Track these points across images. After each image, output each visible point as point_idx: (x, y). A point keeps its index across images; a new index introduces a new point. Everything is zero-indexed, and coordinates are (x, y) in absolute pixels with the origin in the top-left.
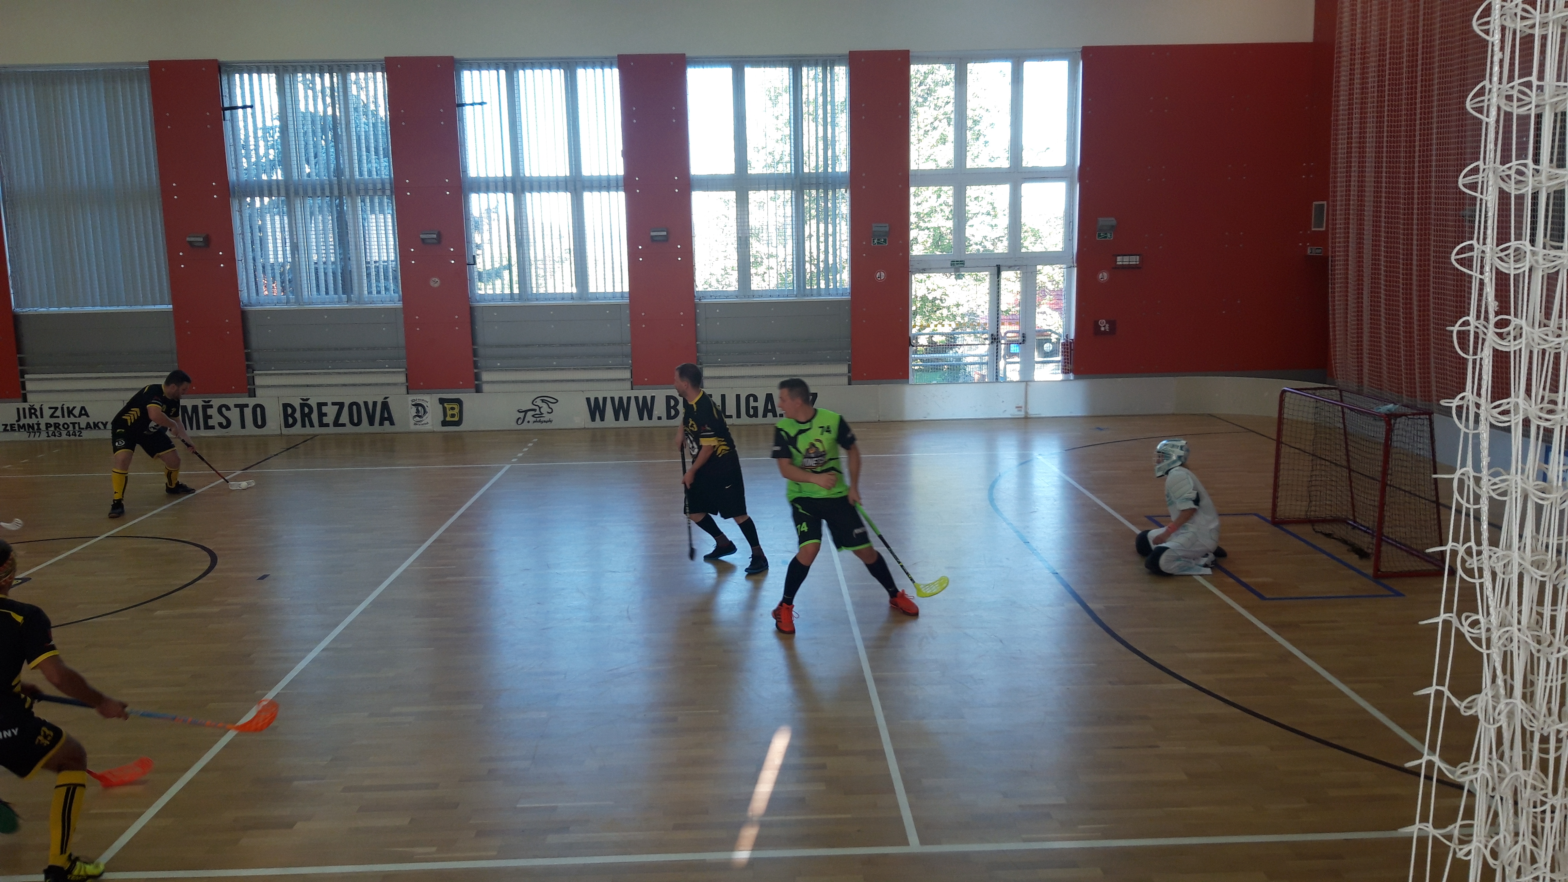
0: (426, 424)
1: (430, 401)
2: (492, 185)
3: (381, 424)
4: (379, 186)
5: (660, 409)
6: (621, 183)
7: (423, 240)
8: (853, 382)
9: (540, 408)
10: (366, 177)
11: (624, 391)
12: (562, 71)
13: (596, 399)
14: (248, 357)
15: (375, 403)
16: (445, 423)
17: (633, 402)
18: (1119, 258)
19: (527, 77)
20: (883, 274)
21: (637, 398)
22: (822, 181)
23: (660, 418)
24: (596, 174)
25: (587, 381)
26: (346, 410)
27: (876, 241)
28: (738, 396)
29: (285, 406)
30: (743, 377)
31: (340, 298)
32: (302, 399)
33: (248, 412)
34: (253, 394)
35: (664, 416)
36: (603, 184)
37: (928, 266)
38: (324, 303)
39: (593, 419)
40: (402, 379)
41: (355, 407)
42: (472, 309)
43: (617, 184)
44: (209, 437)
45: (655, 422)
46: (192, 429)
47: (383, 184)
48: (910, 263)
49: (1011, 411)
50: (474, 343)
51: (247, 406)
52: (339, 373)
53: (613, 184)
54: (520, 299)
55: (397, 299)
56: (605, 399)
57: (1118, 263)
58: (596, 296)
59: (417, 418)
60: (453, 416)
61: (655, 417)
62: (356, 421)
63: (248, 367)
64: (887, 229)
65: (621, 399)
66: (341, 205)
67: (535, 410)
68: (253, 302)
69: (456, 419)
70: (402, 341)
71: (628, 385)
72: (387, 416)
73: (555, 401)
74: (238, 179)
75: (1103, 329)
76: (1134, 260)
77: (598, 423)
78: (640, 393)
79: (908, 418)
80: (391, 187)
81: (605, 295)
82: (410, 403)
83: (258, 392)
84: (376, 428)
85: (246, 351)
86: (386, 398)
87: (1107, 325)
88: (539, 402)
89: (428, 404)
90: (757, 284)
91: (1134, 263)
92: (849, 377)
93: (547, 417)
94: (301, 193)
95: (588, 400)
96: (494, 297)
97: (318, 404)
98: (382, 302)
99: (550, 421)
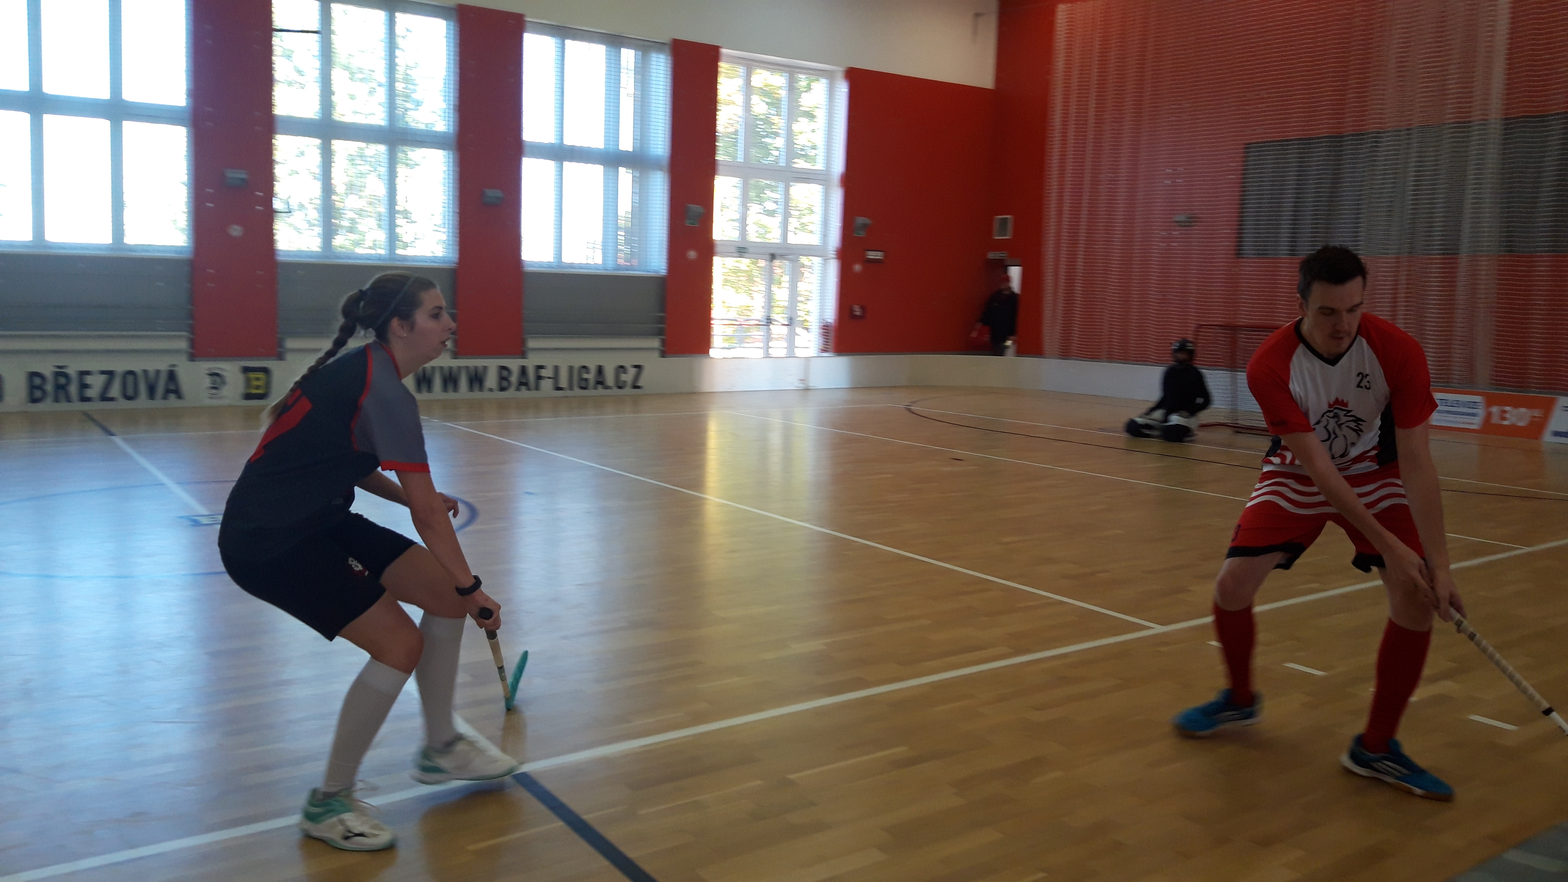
0: (223, 397)
1: (230, 369)
3: (165, 397)
5: (491, 380)
6: (446, 142)
8: (665, 355)
15: (157, 373)
16: (250, 397)
17: (463, 373)
18: (869, 253)
20: (693, 253)
21: (466, 368)
22: (638, 160)
23: (491, 390)
27: (689, 221)
28: (571, 368)
29: (31, 376)
32: (57, 367)
35: (496, 387)
37: (724, 250)
40: (183, 344)
41: (130, 377)
43: (439, 141)
45: (485, 394)
48: (713, 246)
49: (795, 384)
53: (436, 140)
54: (325, 257)
57: (868, 257)
59: (214, 391)
60: (258, 387)
61: (486, 388)
62: (130, 394)
65: (451, 368)
69: (262, 391)
70: (183, 298)
72: (173, 388)
75: (857, 314)
76: (881, 255)
78: (470, 364)
82: (204, 372)
84: (158, 403)
86: (174, 366)
87: (860, 310)
89: (228, 374)
91: (880, 258)
97: (79, 372)
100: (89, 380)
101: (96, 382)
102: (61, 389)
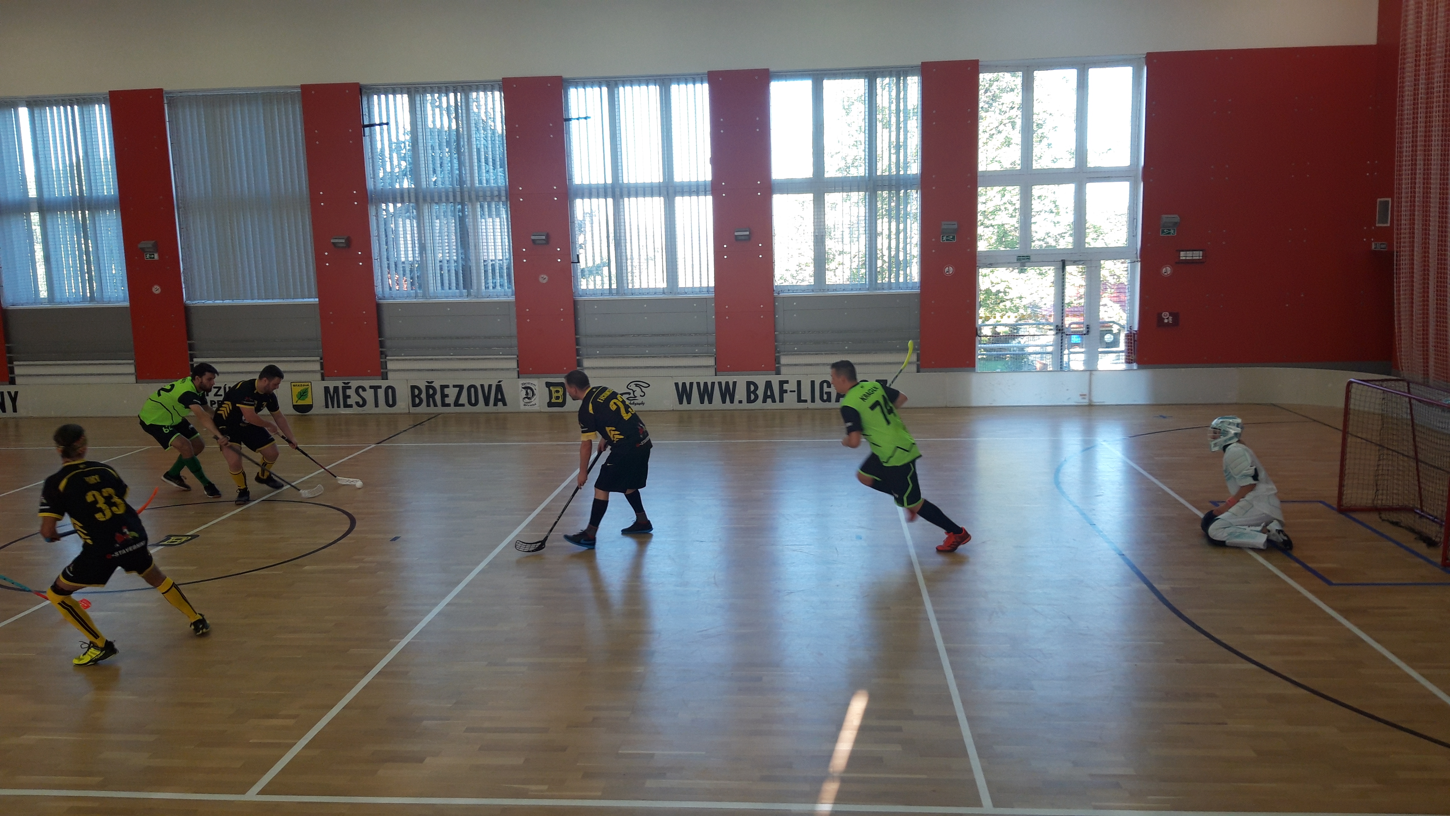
0: (533, 405)
1: (538, 384)
2: (594, 191)
3: (495, 404)
4: (496, 193)
5: (741, 393)
6: (709, 188)
7: (533, 241)
8: (921, 370)
9: (634, 392)
10: (485, 185)
11: (708, 377)
12: (658, 87)
13: (684, 384)
14: (382, 344)
15: (490, 386)
16: (550, 404)
17: (716, 386)
18: (1182, 254)
19: (626, 93)
20: (951, 268)
21: (720, 383)
22: (894, 183)
23: (740, 402)
24: (686, 180)
25: (676, 367)
26: (465, 392)
27: (945, 238)
28: (813, 383)
29: (413, 388)
30: (817, 365)
31: (461, 293)
32: (428, 382)
33: (381, 393)
34: (385, 377)
35: (745, 400)
36: (693, 190)
37: (994, 261)
38: (447, 297)
39: (681, 402)
40: (514, 364)
41: (473, 390)
42: (575, 303)
43: (705, 189)
44: (347, 414)
45: (736, 405)
46: (333, 407)
47: (499, 191)
48: (978, 258)
49: (1075, 399)
50: (576, 333)
51: (380, 387)
52: (460, 359)
53: (702, 188)
54: (618, 293)
55: (510, 294)
56: (691, 384)
57: (1181, 258)
58: (685, 291)
59: (526, 399)
60: (558, 398)
61: (736, 401)
62: (473, 402)
63: (382, 353)
64: (956, 226)
65: (706, 384)
66: (462, 210)
67: (629, 394)
68: (386, 296)
69: (561, 400)
70: (514, 330)
71: (712, 371)
72: (501, 398)
73: (648, 385)
74: (375, 188)
75: (1166, 321)
76: (1197, 255)
77: (685, 406)
78: (723, 379)
79: (974, 404)
80: (506, 194)
81: (693, 290)
82: (521, 386)
83: (390, 375)
84: (491, 408)
85: (380, 339)
86: (500, 382)
87: (1171, 318)
88: (632, 386)
89: (536, 387)
90: (831, 279)
91: (1198, 258)
92: (918, 365)
93: (640, 400)
94: (428, 199)
95: (677, 384)
96: (594, 292)
97: (441, 386)
98: (498, 296)
99: (643, 404)
100: (447, 391)
101: (452, 392)
102: (430, 397)
